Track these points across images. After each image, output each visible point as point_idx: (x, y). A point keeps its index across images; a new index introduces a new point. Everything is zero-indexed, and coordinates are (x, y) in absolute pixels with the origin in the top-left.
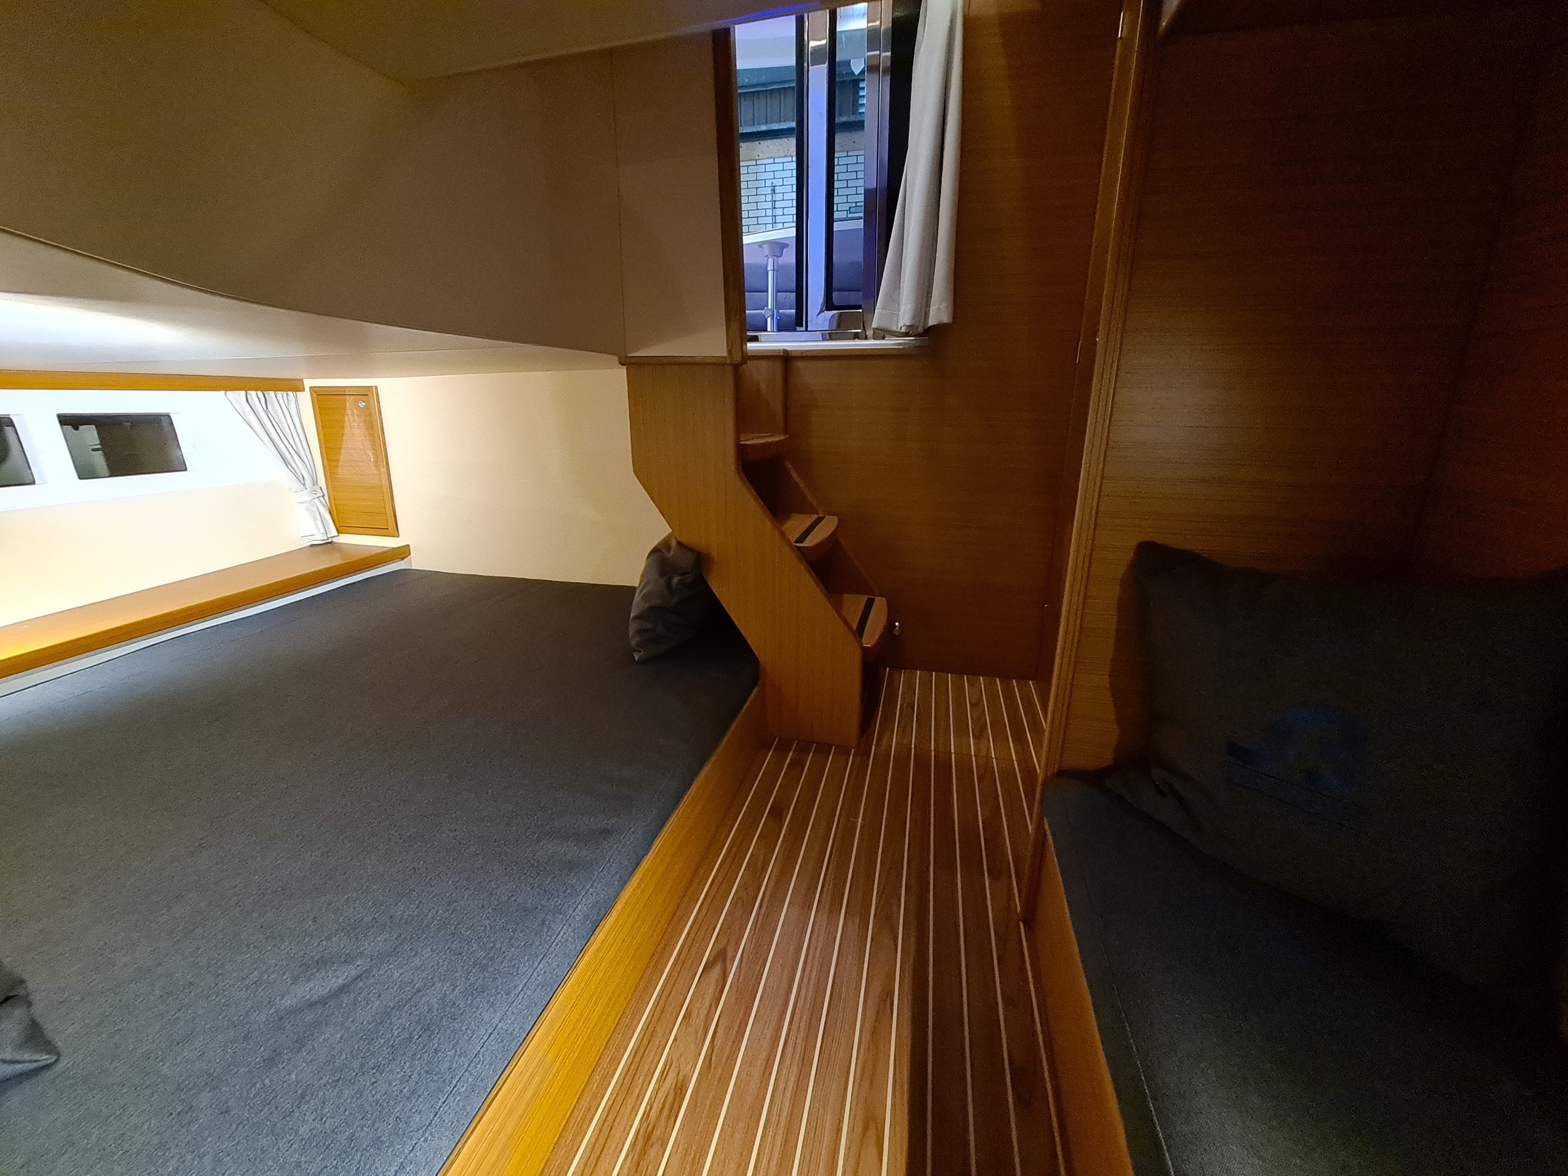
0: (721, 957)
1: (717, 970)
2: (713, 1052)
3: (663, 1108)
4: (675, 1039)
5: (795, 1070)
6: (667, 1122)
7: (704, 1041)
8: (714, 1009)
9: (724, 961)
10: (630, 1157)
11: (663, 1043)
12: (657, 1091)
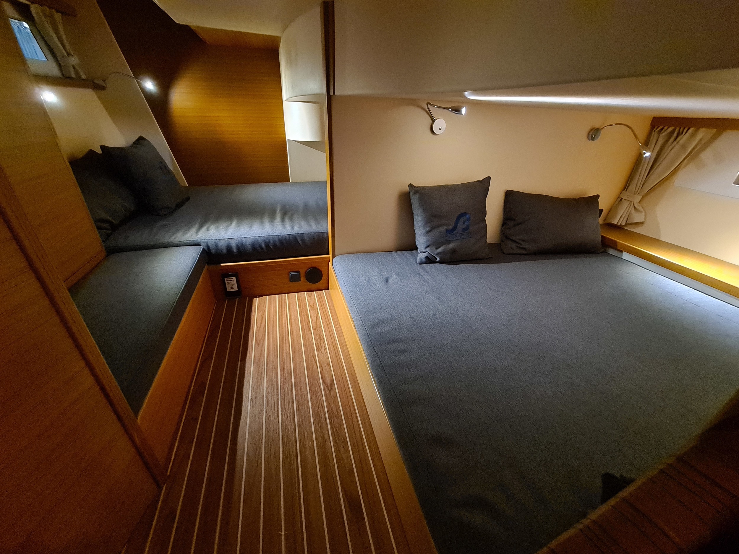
0: (330, 387)
1: (328, 382)
2: (314, 360)
3: (321, 345)
4: (328, 358)
5: (285, 361)
6: (318, 344)
7: (319, 361)
8: (321, 370)
9: (327, 387)
10: (322, 335)
11: (332, 356)
12: (325, 347)
